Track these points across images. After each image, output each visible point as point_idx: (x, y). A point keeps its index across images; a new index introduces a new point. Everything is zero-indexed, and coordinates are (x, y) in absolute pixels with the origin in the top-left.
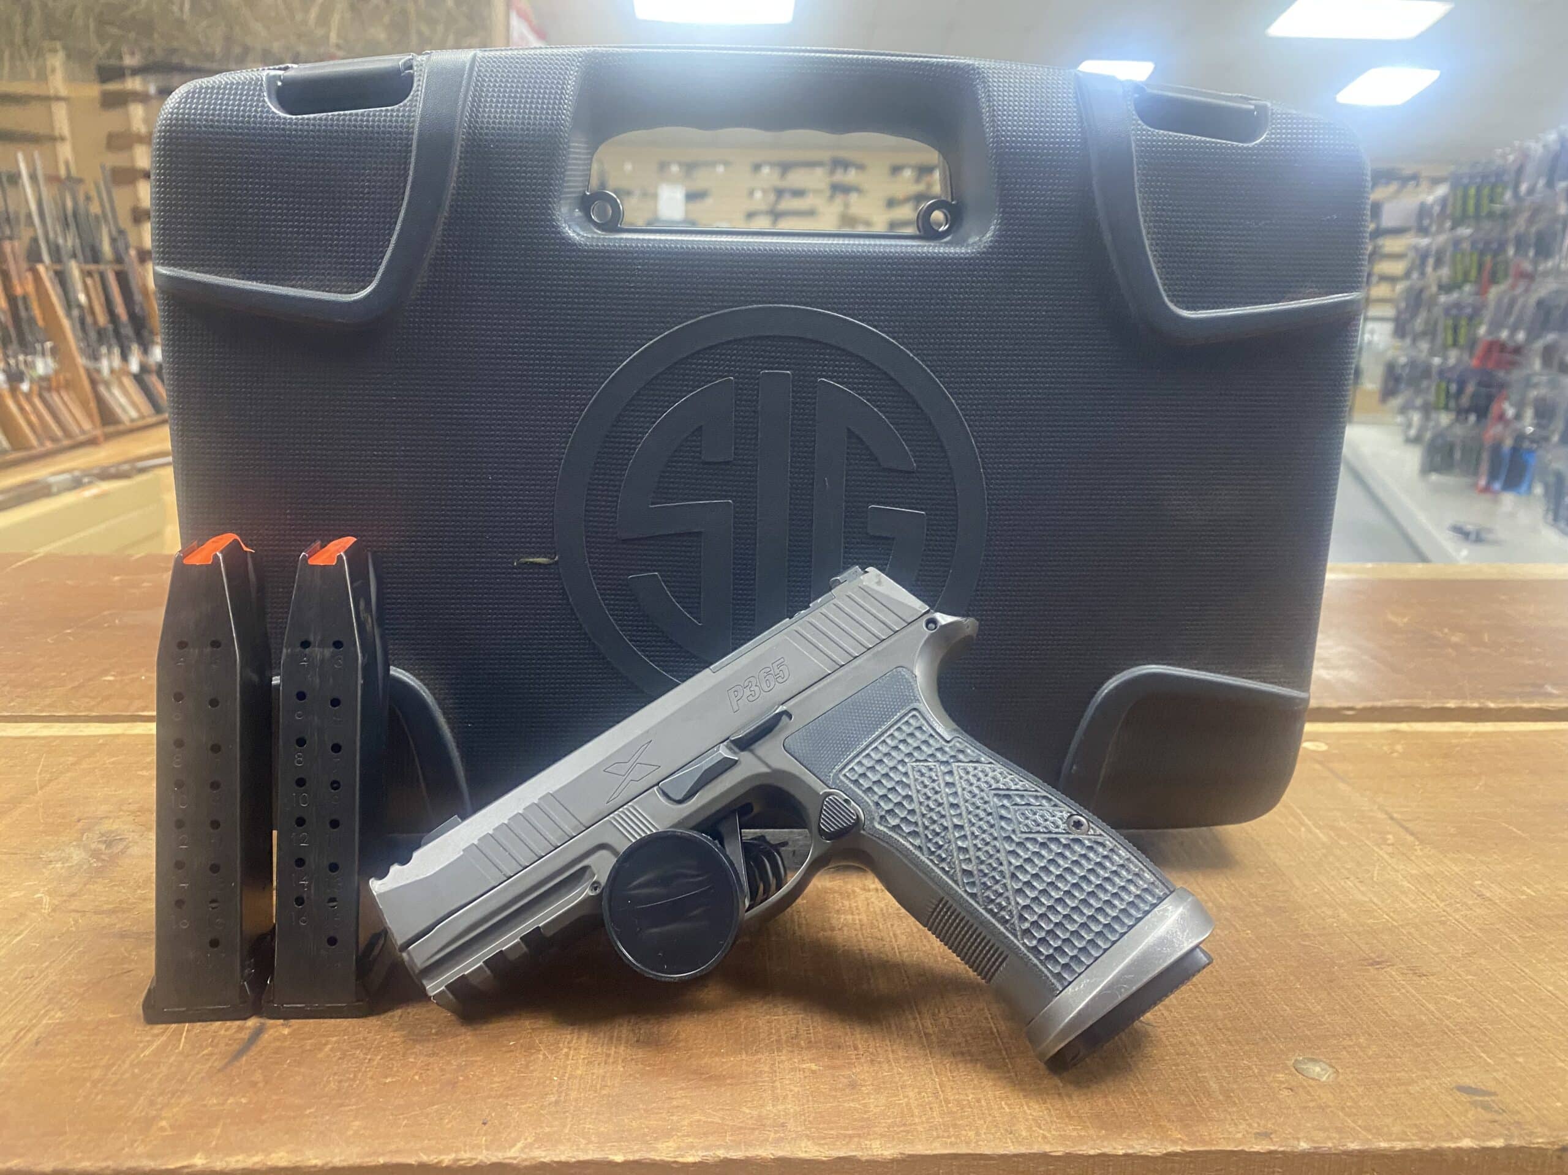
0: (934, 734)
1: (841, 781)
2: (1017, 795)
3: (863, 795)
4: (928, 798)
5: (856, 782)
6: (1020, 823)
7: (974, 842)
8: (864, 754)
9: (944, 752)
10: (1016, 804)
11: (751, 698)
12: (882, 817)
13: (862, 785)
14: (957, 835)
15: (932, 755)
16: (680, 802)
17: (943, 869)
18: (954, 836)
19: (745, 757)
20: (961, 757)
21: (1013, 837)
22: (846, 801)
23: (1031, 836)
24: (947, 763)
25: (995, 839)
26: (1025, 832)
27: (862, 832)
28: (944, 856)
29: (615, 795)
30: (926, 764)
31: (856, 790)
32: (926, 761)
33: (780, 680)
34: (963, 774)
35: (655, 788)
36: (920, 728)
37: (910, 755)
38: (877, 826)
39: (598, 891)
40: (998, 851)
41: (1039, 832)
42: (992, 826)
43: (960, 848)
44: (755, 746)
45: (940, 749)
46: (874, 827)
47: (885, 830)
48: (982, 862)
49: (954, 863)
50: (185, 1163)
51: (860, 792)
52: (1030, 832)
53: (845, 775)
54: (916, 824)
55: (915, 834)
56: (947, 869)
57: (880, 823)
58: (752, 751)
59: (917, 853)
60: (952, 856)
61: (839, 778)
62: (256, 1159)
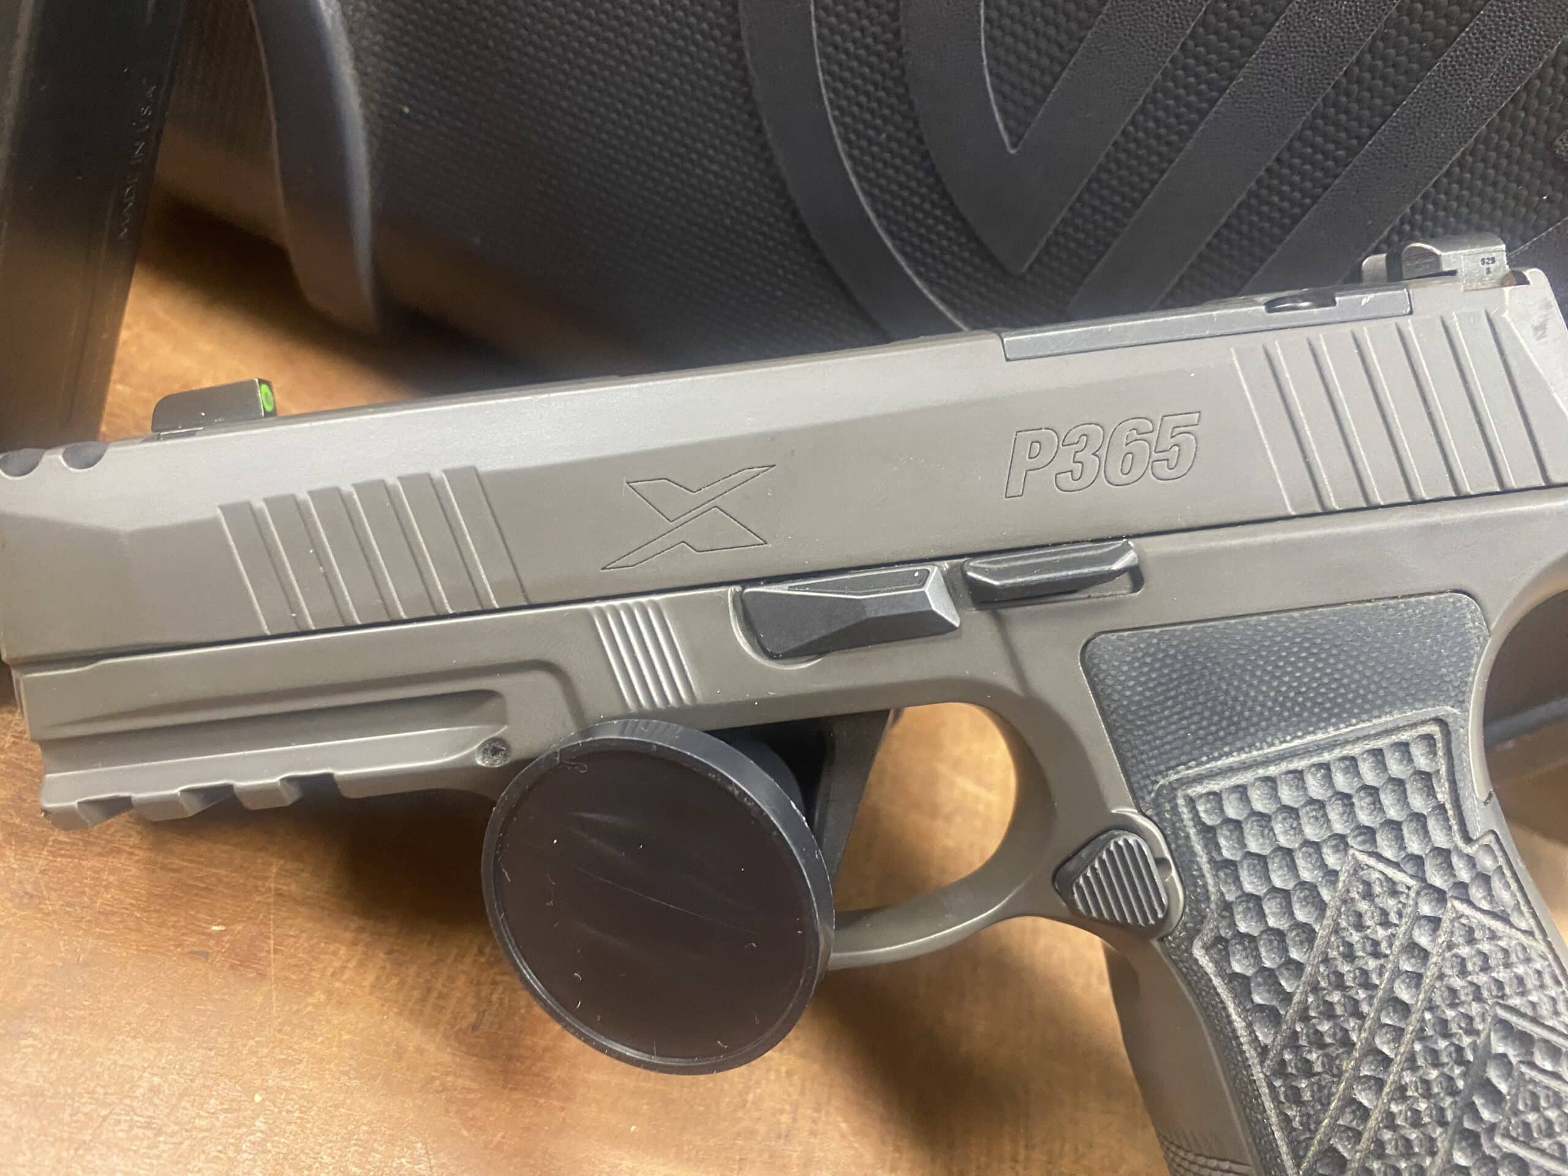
0: (1448, 806)
1: (1175, 808)
2: (1546, 1042)
3: (1206, 867)
4: (1349, 955)
5: (1208, 833)
6: (1516, 1113)
7: (1394, 1108)
8: (1261, 772)
9: (1448, 867)
10: (1532, 1065)
11: (1066, 480)
12: (1219, 939)
13: (1218, 848)
14: (1365, 1071)
15: (1418, 860)
16: (772, 656)
17: (1286, 1120)
18: (1357, 1068)
19: (981, 623)
20: (1477, 893)
21: (1484, 1140)
22: (1161, 862)
23: (1523, 1153)
24: (1440, 896)
25: (1443, 1123)
26: (1514, 1140)
27: (1155, 943)
28: (1307, 1096)
29: (632, 559)
30: (1391, 872)
31: (1198, 848)
32: (1396, 865)
33: (1162, 469)
34: (1458, 939)
35: (730, 590)
36: (1426, 778)
37: (1369, 833)
38: (1198, 953)
39: (498, 762)
40: (1433, 1153)
41: (1542, 1152)
42: (1453, 1092)
43: (1351, 1102)
44: (1014, 613)
45: (1444, 855)
46: (1189, 950)
47: (1209, 967)
48: (1380, 1155)
49: (1319, 1123)
51: (1203, 859)
52: (1526, 1144)
53: (1191, 802)
54: (1288, 998)
55: (1273, 1017)
56: (1296, 1124)
57: (1207, 948)
58: (1000, 622)
59: (1250, 1053)
60: (1326, 1105)
61: (1173, 799)
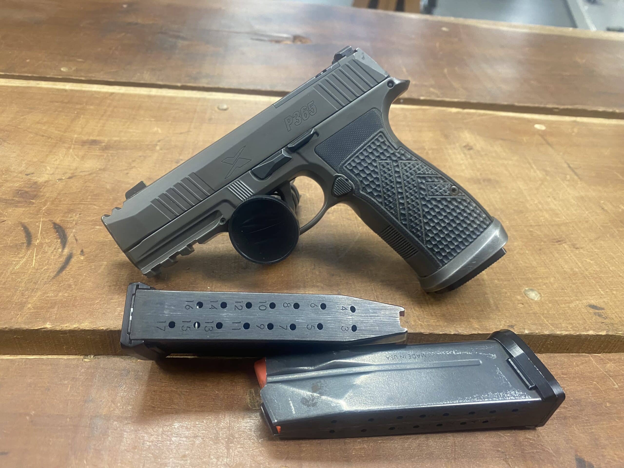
0: (390, 145)
1: (344, 170)
2: (428, 177)
3: (354, 177)
4: (386, 179)
5: (351, 170)
6: (429, 191)
7: (408, 200)
8: (355, 156)
9: (395, 156)
10: (428, 182)
11: (297, 124)
12: (363, 188)
13: (354, 172)
14: (399, 197)
15: (389, 157)
16: (262, 179)
17: (392, 213)
18: (398, 197)
19: (295, 156)
20: (403, 158)
21: (426, 198)
22: (346, 180)
23: (434, 197)
24: (396, 161)
25: (417, 199)
26: (431, 195)
27: (354, 195)
28: (393, 207)
29: (229, 174)
30: (386, 161)
31: (351, 174)
32: (386, 160)
33: (312, 113)
34: (403, 167)
35: (249, 171)
36: (383, 142)
37: (378, 157)
38: (361, 192)
39: (225, 223)
40: (418, 205)
41: (437, 195)
42: (416, 193)
43: (400, 203)
44: (301, 151)
45: (393, 154)
46: (359, 192)
47: (365, 194)
48: (410, 210)
49: (397, 210)
50: (42, 327)
51: (353, 176)
52: (434, 195)
53: (346, 167)
54: (380, 191)
55: (379, 196)
56: (394, 213)
57: (362, 191)
58: (299, 154)
59: (379, 205)
60: (396, 207)
61: (343, 168)
62: (75, 326)
